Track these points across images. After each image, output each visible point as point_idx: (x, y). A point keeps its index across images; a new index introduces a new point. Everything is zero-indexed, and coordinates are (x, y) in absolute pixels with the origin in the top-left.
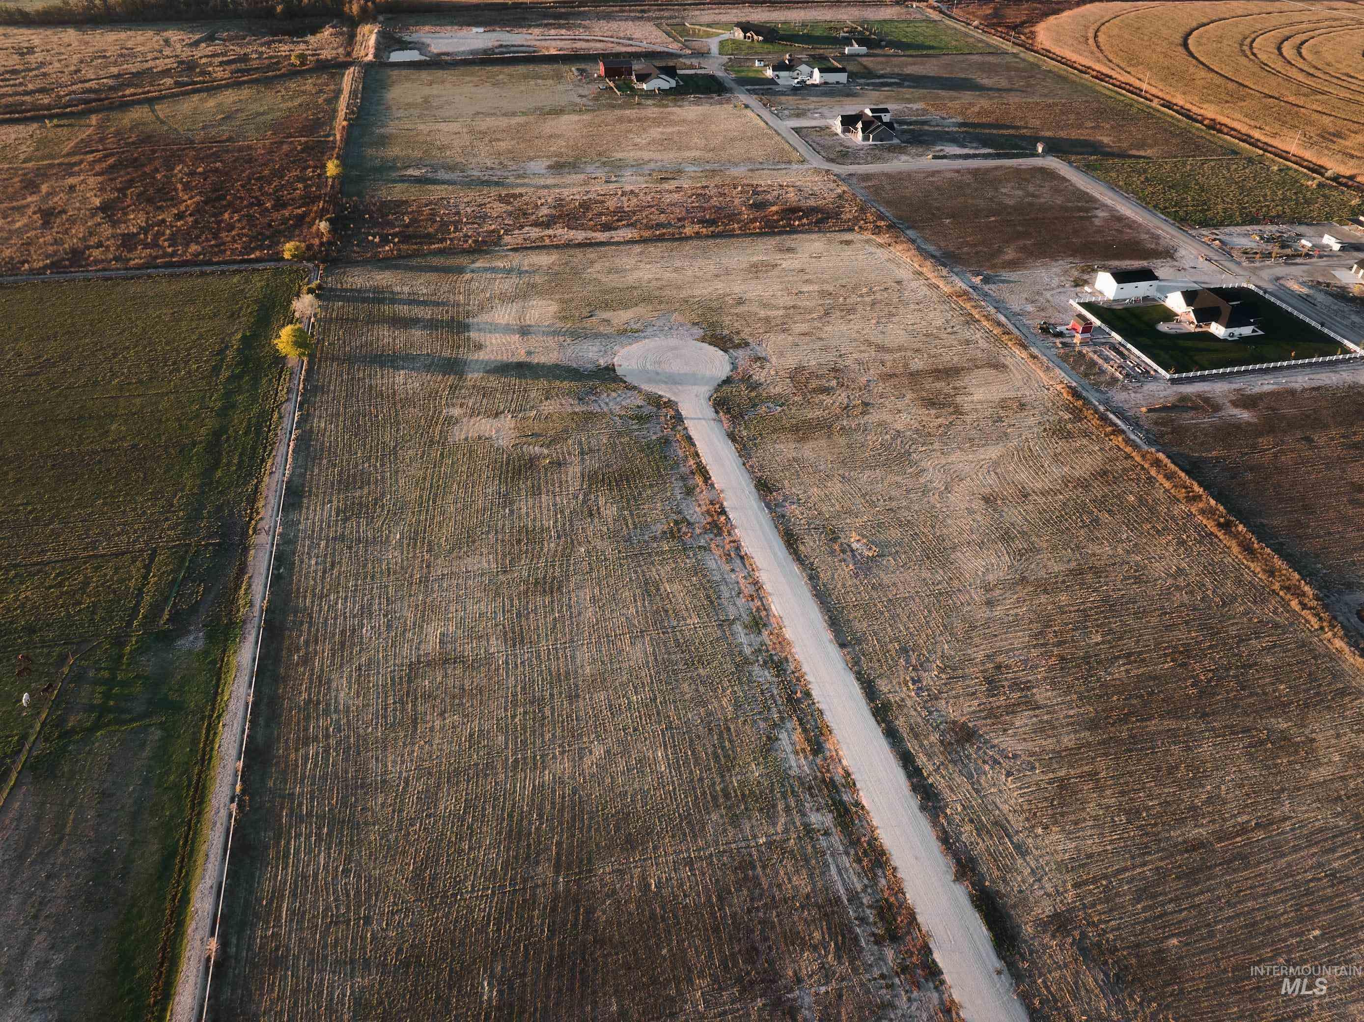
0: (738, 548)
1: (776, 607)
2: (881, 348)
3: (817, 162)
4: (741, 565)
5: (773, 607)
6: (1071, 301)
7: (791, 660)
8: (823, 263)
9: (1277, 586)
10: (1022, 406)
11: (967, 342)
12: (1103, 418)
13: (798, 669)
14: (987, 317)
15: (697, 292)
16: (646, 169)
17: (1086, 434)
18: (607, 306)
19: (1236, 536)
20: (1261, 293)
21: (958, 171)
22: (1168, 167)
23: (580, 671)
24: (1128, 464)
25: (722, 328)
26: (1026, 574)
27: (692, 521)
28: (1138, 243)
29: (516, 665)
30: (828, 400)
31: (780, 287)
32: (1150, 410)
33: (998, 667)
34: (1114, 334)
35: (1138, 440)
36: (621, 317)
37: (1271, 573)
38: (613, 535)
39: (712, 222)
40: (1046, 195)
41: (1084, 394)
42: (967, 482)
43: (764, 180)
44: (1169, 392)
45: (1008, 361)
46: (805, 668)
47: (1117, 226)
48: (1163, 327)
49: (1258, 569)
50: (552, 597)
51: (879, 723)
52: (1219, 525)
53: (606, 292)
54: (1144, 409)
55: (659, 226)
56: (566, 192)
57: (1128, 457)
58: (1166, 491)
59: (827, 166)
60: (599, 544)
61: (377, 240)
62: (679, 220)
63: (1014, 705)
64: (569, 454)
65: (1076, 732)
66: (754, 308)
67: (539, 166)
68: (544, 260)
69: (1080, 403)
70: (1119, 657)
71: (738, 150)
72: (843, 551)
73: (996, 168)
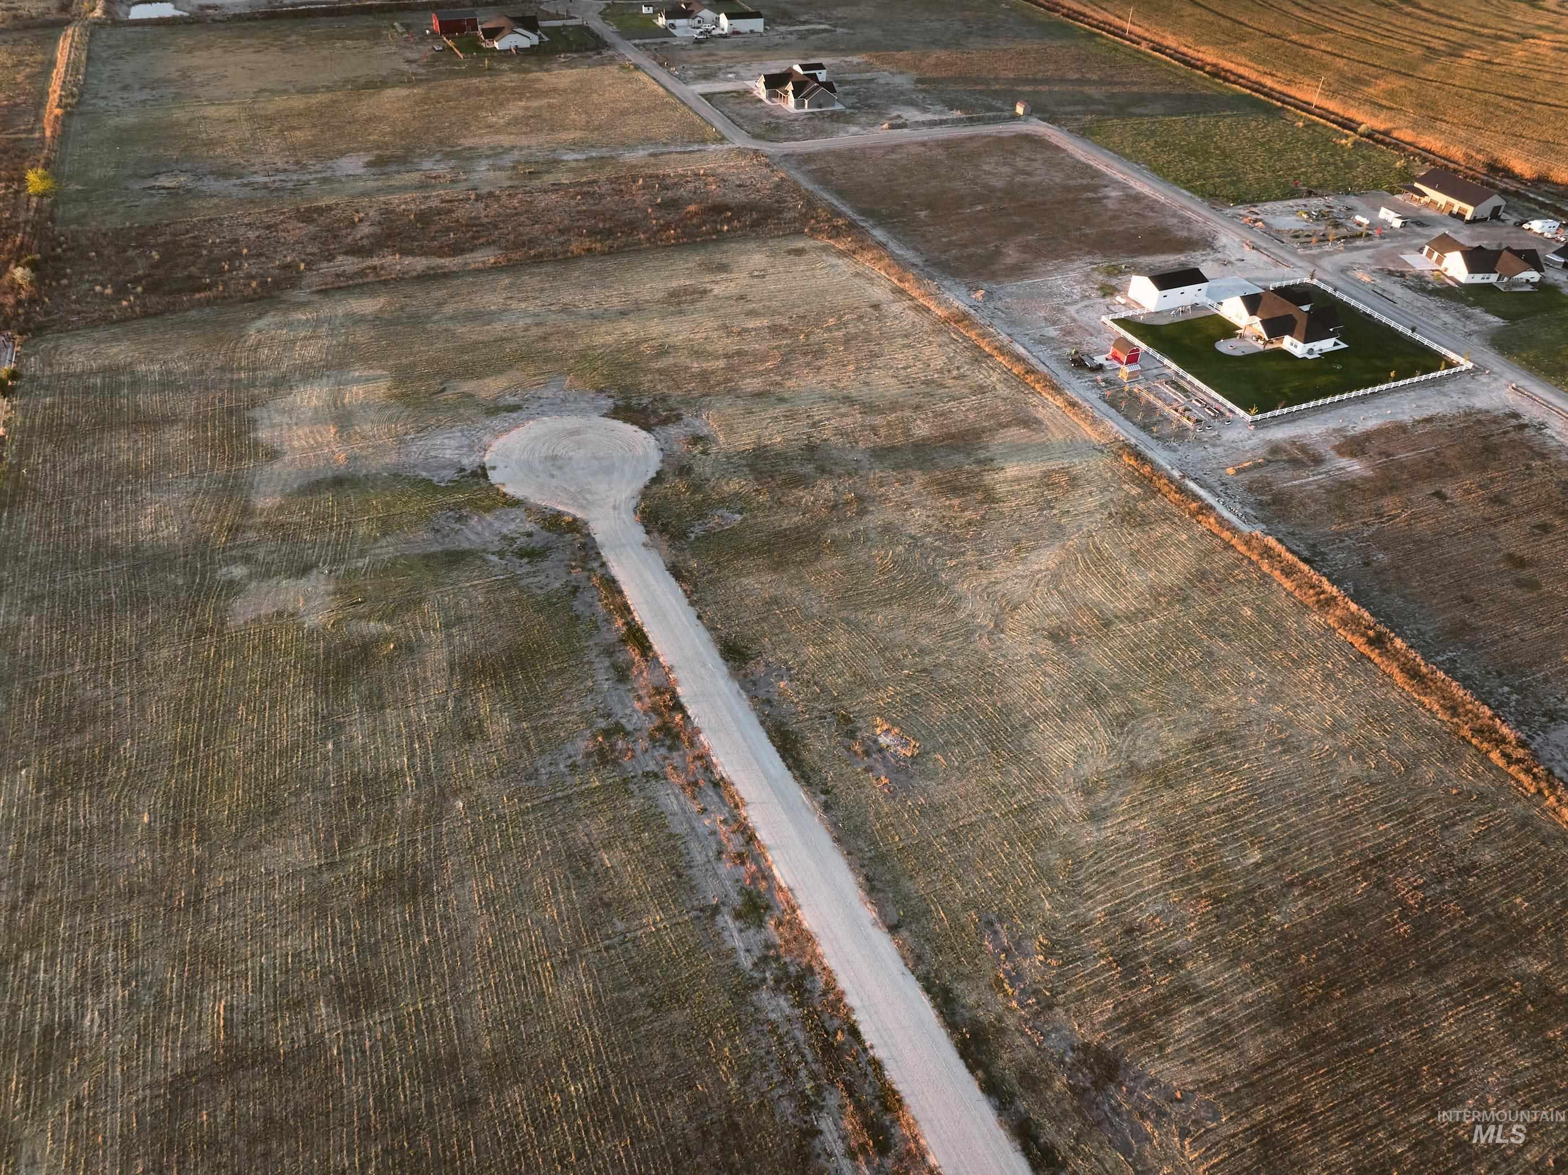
0: (708, 768)
1: (782, 873)
2: (869, 408)
3: (740, 141)
4: (716, 799)
5: (776, 872)
6: (1104, 318)
7: (817, 969)
8: (770, 285)
9: (1466, 731)
10: (1074, 482)
11: (982, 389)
12: (1182, 490)
13: (830, 986)
14: (1001, 350)
15: (598, 341)
16: (508, 160)
17: (1165, 516)
18: (470, 372)
19: (1394, 655)
20: (1330, 290)
21: (924, 144)
22: (1178, 127)
23: (473, 1047)
24: (1230, 557)
25: (641, 395)
26: (1132, 758)
27: (629, 727)
28: (1166, 230)
29: (363, 1052)
30: (807, 497)
31: (716, 324)
32: (1239, 472)
33: (1129, 932)
34: (1167, 361)
35: (1234, 519)
36: (490, 387)
37: (1453, 708)
38: (508, 770)
39: (610, 233)
40: (1041, 174)
41: (1150, 454)
42: (1023, 612)
43: (674, 167)
44: (1254, 441)
45: (1041, 413)
46: (843, 983)
47: (1135, 208)
48: (1224, 346)
49: (1436, 707)
50: (416, 904)
51: (972, 1069)
52: (1370, 642)
53: (463, 350)
54: (1231, 471)
55: (532, 242)
56: (395, 199)
57: (1228, 546)
58: (1289, 594)
59: (753, 145)
60: (485, 789)
61: (109, 291)
62: (562, 232)
63: (1164, 998)
64: (426, 629)
65: (1264, 1032)
66: (684, 360)
67: (352, 165)
68: (367, 305)
69: (1147, 469)
70: (1291, 884)
71: (633, 125)
72: (867, 753)
73: (971, 138)
